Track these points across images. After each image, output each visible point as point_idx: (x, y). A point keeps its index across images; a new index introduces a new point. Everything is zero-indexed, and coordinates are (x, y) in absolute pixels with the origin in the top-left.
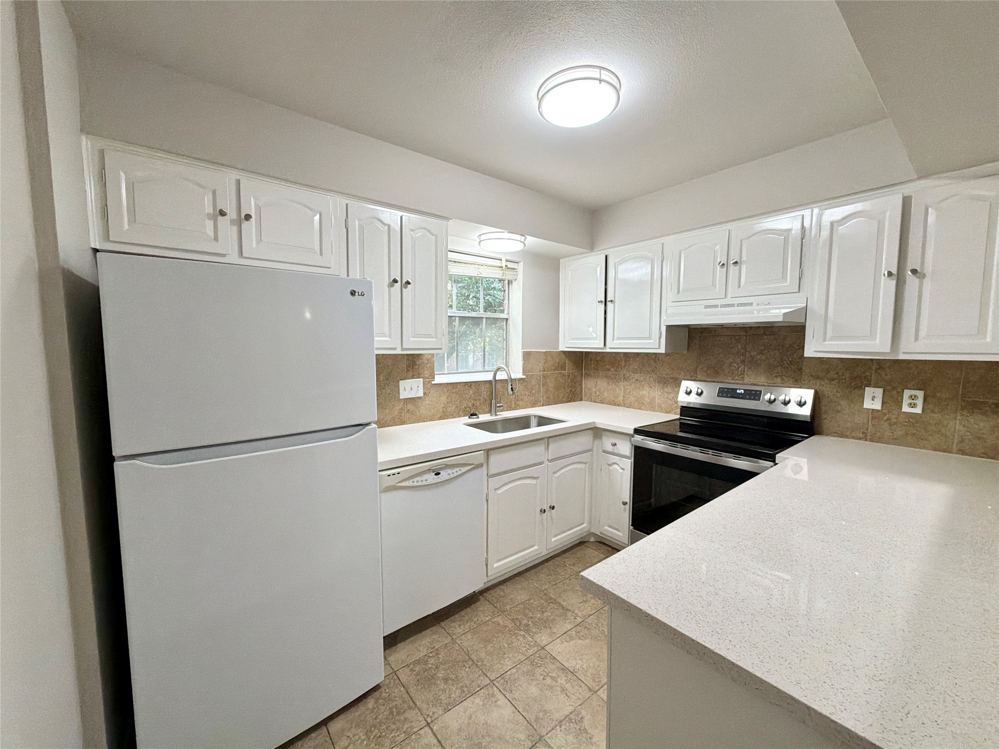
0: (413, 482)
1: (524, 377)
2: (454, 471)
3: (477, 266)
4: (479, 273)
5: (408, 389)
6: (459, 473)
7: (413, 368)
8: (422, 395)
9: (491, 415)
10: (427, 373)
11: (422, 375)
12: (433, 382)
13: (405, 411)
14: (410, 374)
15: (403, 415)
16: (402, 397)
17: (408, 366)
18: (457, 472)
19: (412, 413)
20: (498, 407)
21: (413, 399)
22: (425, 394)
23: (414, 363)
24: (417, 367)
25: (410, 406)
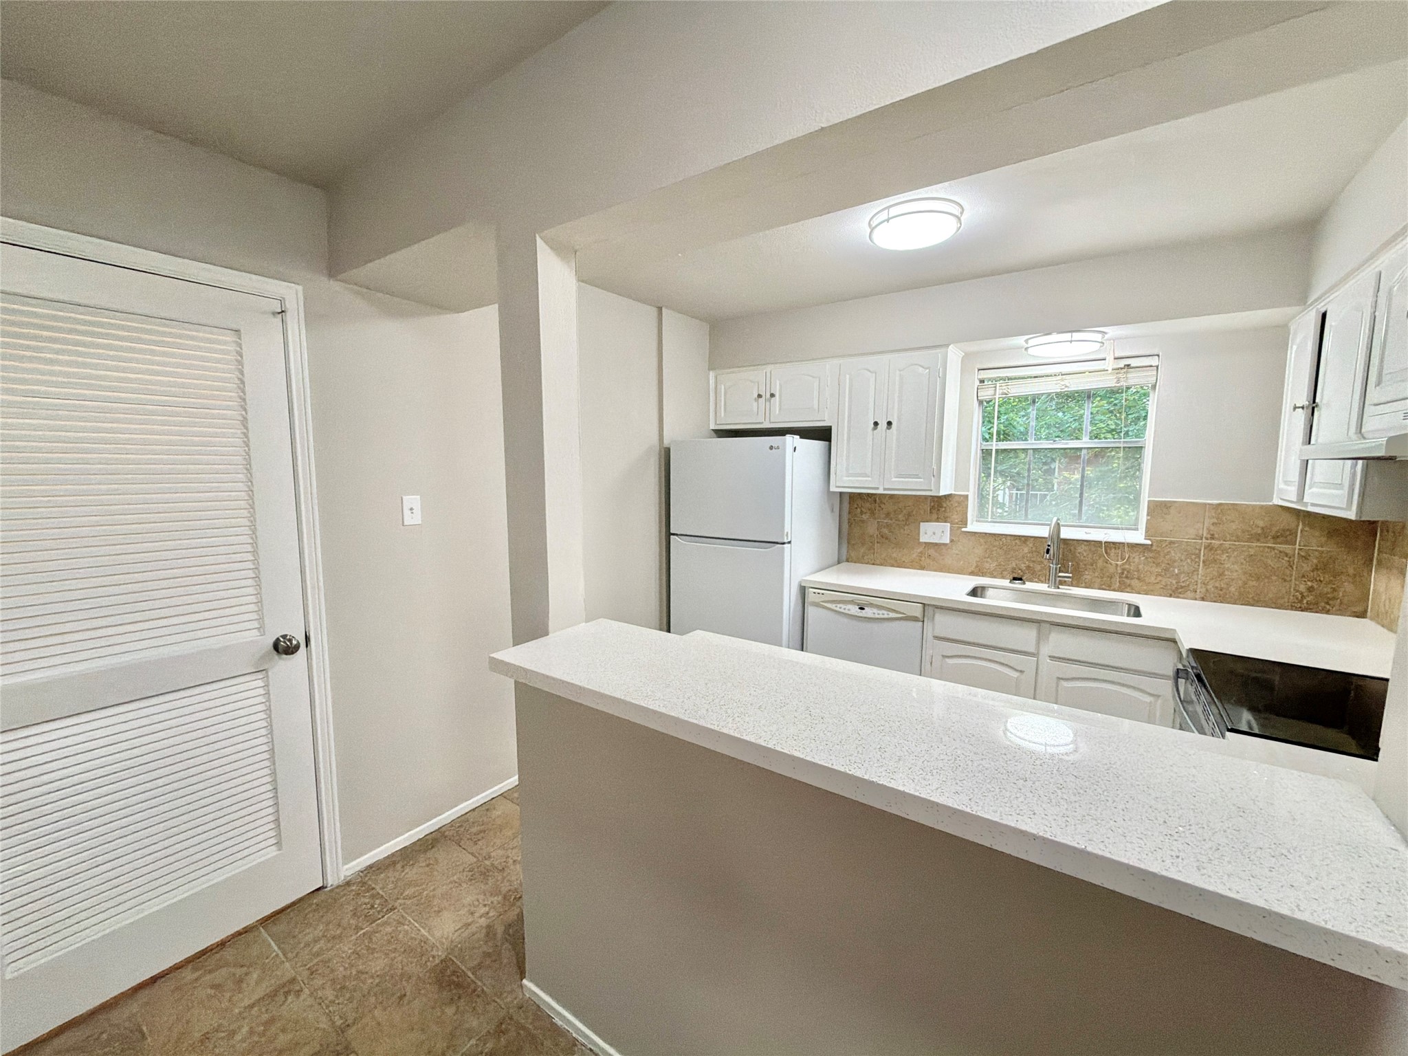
0: (836, 606)
1: (1149, 542)
2: (881, 612)
3: (1060, 377)
4: (1063, 387)
5: (930, 533)
6: (886, 616)
7: (938, 510)
8: (948, 541)
9: (1049, 587)
10: (956, 517)
11: (949, 520)
12: (964, 529)
13: (926, 556)
14: (935, 516)
15: (923, 558)
16: (922, 540)
17: (932, 508)
18: (883, 614)
19: (934, 560)
20: (1059, 577)
21: (936, 544)
22: (952, 541)
23: (940, 506)
24: (944, 509)
25: (932, 551)
